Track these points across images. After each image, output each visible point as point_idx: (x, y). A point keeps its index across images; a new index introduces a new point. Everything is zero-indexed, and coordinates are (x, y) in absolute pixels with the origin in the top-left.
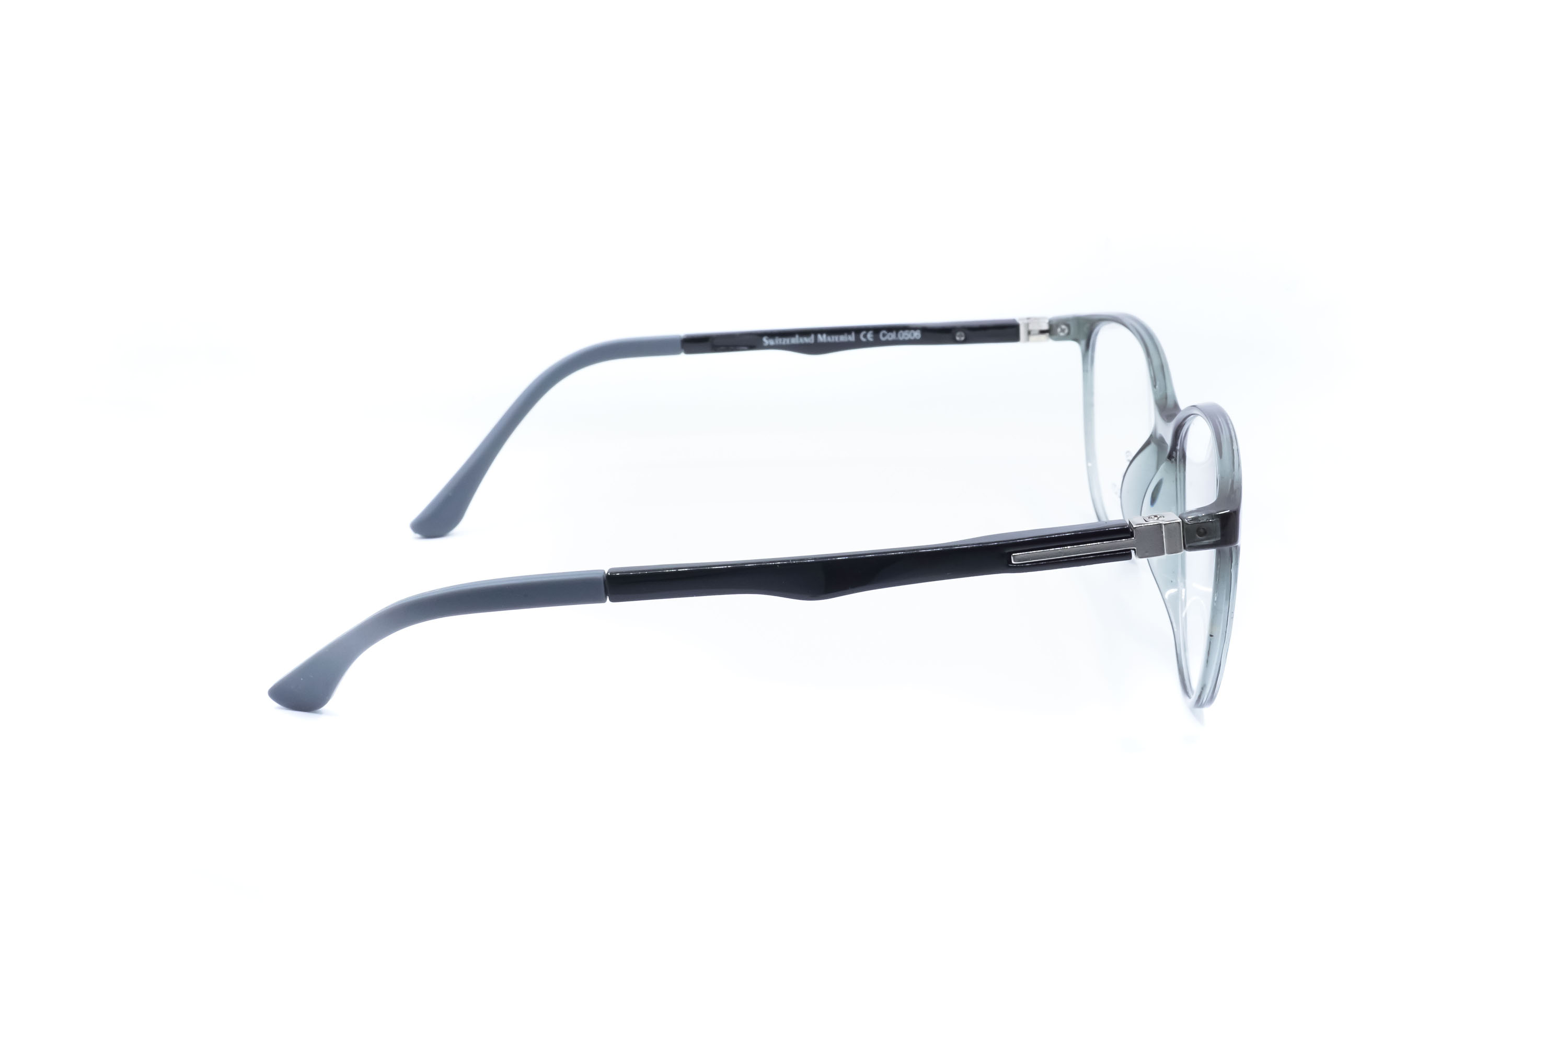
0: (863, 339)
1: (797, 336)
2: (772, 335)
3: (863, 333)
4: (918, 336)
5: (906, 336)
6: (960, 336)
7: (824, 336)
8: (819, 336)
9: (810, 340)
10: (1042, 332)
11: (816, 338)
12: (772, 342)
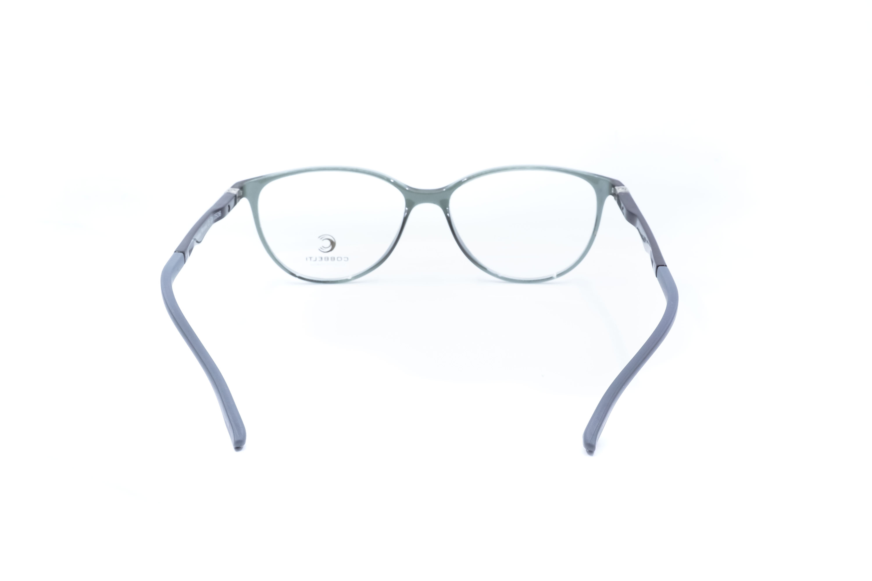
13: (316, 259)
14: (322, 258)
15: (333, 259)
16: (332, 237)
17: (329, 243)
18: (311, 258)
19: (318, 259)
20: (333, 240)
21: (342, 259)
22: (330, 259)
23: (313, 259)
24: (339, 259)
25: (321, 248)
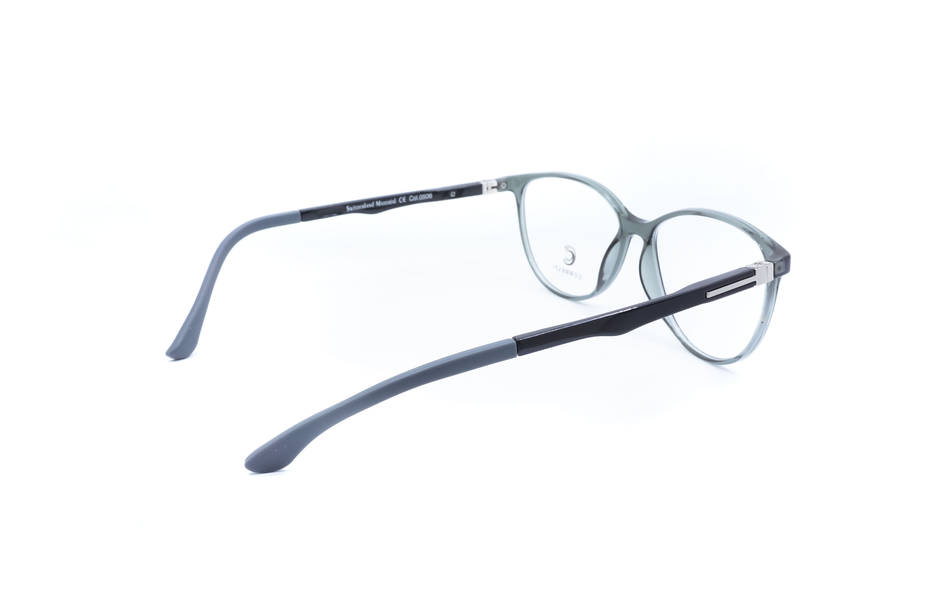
0: (400, 202)
1: (365, 204)
2: (351, 204)
3: (400, 198)
4: (430, 196)
5: (424, 197)
6: (453, 194)
7: (380, 202)
8: (377, 202)
9: (372, 205)
10: (493, 188)
11: (375, 204)
12: (351, 209)
15: (571, 273)
16: (574, 250)
17: (570, 256)
18: (556, 266)
19: (562, 270)
20: (574, 254)
24: (576, 275)
25: (566, 259)
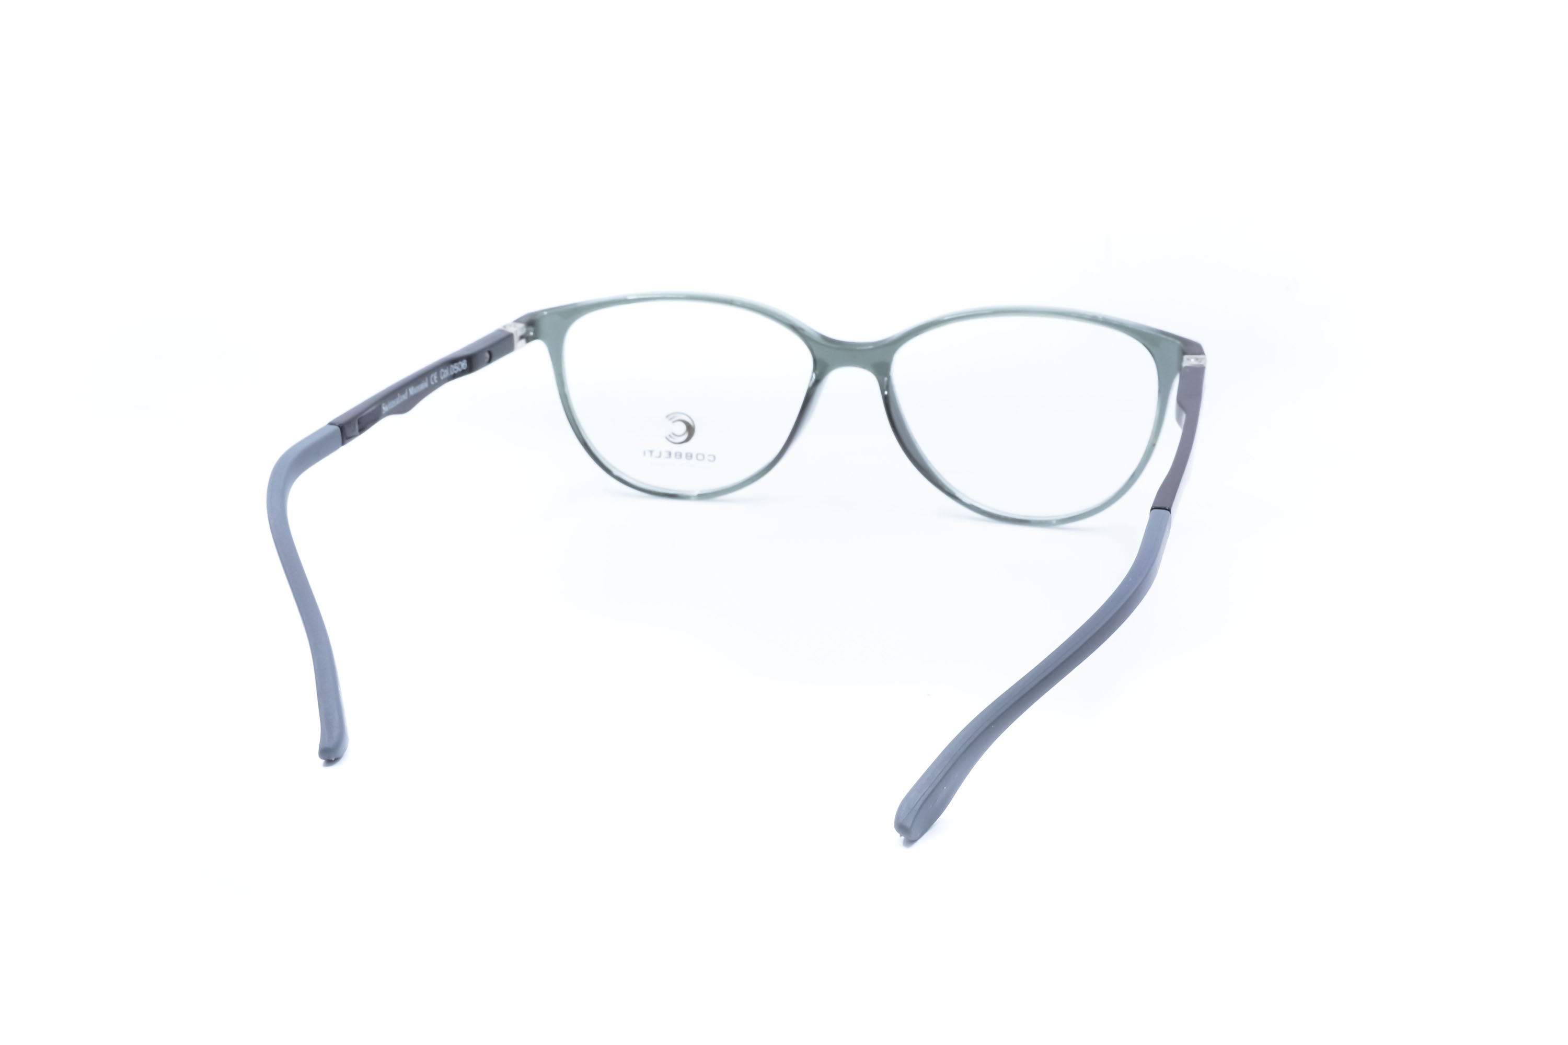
13: (660, 453)
14: (670, 454)
20: (691, 423)
21: (704, 457)
22: (684, 456)
23: (656, 454)
25: (670, 436)
